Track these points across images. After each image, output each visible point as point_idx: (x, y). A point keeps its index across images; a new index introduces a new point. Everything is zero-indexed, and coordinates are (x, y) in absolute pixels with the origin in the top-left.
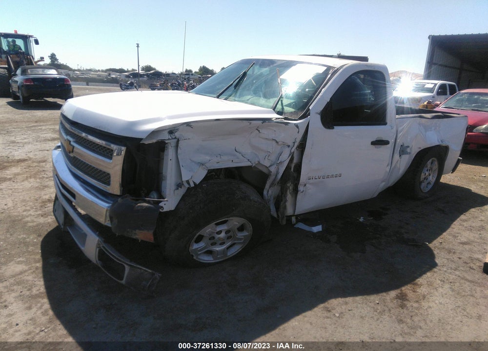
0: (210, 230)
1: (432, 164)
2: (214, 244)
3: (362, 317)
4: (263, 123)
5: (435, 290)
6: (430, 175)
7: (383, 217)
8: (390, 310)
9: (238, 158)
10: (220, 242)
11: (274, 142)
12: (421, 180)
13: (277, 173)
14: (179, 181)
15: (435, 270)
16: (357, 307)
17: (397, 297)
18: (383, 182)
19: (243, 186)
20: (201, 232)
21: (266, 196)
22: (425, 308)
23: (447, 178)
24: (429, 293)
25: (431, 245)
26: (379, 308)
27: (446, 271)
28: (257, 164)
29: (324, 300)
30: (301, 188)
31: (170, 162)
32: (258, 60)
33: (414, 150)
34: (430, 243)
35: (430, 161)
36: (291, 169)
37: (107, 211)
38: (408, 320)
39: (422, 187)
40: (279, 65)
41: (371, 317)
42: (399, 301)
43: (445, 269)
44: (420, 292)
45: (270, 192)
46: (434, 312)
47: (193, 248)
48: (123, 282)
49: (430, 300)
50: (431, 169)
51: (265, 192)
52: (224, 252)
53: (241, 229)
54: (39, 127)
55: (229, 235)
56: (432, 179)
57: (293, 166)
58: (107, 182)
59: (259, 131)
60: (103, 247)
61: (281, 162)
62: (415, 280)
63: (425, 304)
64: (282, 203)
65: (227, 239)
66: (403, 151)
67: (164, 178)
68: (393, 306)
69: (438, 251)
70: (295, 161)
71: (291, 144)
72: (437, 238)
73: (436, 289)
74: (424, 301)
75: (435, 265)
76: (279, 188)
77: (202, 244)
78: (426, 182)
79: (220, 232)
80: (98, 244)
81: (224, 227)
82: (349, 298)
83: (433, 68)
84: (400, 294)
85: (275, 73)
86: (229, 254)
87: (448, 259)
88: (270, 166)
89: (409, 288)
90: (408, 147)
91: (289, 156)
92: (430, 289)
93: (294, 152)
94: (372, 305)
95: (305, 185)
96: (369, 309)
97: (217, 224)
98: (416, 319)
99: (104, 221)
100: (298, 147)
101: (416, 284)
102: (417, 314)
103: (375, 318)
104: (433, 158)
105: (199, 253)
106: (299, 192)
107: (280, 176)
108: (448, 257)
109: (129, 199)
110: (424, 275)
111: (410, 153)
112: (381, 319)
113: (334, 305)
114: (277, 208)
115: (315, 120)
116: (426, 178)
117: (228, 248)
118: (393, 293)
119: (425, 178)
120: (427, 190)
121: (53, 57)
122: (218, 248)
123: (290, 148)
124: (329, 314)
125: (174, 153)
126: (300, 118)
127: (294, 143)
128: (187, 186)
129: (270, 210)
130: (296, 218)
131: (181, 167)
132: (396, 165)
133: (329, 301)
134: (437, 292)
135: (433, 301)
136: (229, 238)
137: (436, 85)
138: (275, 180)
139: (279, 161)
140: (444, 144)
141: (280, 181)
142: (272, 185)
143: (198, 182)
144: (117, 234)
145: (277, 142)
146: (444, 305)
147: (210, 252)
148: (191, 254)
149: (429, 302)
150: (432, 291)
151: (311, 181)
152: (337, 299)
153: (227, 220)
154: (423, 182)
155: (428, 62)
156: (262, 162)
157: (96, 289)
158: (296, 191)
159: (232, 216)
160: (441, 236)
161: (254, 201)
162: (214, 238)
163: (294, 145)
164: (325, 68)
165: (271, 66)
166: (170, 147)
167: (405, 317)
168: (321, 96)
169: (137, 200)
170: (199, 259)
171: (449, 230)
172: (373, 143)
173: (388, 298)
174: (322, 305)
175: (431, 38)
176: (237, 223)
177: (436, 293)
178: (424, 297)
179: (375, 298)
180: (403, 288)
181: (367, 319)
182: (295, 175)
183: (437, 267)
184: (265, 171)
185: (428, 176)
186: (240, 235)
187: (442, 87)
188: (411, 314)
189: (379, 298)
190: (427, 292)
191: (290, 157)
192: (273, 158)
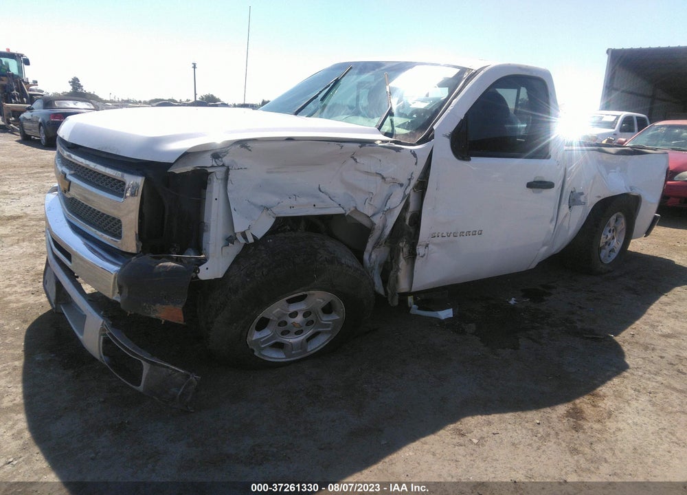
0: (278, 309)
1: (616, 222)
2: (286, 333)
3: (513, 444)
4: (361, 147)
5: (626, 404)
6: (613, 238)
7: (545, 298)
8: (557, 434)
9: (323, 202)
10: (295, 330)
11: (379, 178)
12: (601, 245)
13: (384, 227)
14: (231, 234)
15: (625, 374)
16: (506, 430)
17: (568, 414)
18: (544, 245)
19: (330, 244)
20: (265, 313)
21: (368, 262)
22: (611, 431)
23: (638, 245)
24: (618, 409)
25: (617, 339)
26: (541, 430)
27: (641, 376)
28: (352, 212)
29: (455, 418)
30: (420, 250)
31: (214, 203)
32: (357, 64)
33: (591, 200)
34: (616, 335)
35: (614, 217)
36: (405, 220)
37: (115, 278)
38: (586, 449)
39: (602, 256)
40: (389, 68)
41: (528, 445)
42: (571, 419)
43: (640, 374)
44: (603, 406)
45: (373, 256)
46: (626, 438)
47: (254, 339)
48: (141, 388)
49: (620, 418)
50: (615, 229)
51: (366, 256)
52: (302, 345)
53: (328, 309)
54: (46, 174)
55: (310, 318)
56: (617, 244)
57: (408, 216)
58: (117, 234)
59: (355, 160)
60: (110, 334)
61: (390, 210)
62: (595, 389)
63: (611, 425)
64: (392, 273)
65: (307, 325)
66: (574, 200)
67: (205, 228)
68: (562, 428)
69: (629, 347)
70: (412, 208)
71: (405, 182)
72: (627, 328)
73: (627, 402)
74: (611, 420)
75: (625, 367)
76: (388, 249)
77: (266, 333)
78: (608, 248)
79: (294, 315)
80: (102, 329)
81: (300, 307)
82: (493, 415)
83: (613, 96)
84: (573, 409)
85: (381, 79)
86: (309, 350)
87: (643, 358)
88: (373, 215)
89: (586, 401)
90: (582, 194)
91: (402, 201)
92: (619, 403)
93: (409, 195)
94: (529, 426)
95: (427, 246)
96: (524, 431)
97: (290, 301)
98: (598, 447)
99: (111, 293)
100: (416, 187)
101: (597, 395)
102: (599, 441)
103: (535, 446)
104: (619, 213)
105: (263, 346)
106: (418, 257)
107: (388, 231)
108: (644, 356)
109: (148, 258)
110: (609, 382)
111: (585, 203)
112: (544, 447)
113: (471, 426)
114: (385, 282)
115: (442, 146)
116: (608, 243)
117: (309, 339)
118: (562, 409)
119: (606, 243)
120: (610, 260)
121: (75, 83)
122: (292, 340)
123: (403, 188)
124: (461, 440)
125: (222, 190)
126: (419, 143)
127: (410, 179)
128: (243, 241)
129: (374, 283)
130: (415, 299)
131: (232, 209)
132: (562, 222)
133: (462, 420)
134: (630, 407)
135: (623, 421)
136: (309, 323)
137: (618, 117)
138: (380, 238)
139: (387, 207)
140: (634, 193)
141: (388, 238)
142: (377, 245)
143: (259, 236)
144: (129, 312)
145: (383, 178)
146: (641, 426)
147: (279, 346)
148: (250, 347)
149: (617, 422)
150: (622, 405)
151: (436, 240)
152: (476, 418)
153: (306, 296)
154: (603, 248)
155: (606, 87)
156: (360, 209)
157: (102, 400)
158: (413, 255)
159: (312, 289)
160: (633, 326)
161: (348, 266)
162: (285, 323)
163: (410, 183)
164: (458, 70)
165: (377, 70)
166: (215, 179)
167: (581, 445)
168: (451, 110)
169: (159, 258)
170: (264, 356)
171: (645, 317)
172: (530, 185)
173: (554, 416)
174: (452, 426)
175: (610, 53)
176: (321, 301)
177: (629, 409)
178: (610, 414)
179: (534, 416)
180: (577, 401)
181: (521, 447)
182: (412, 230)
183: (629, 370)
184: (365, 222)
185: (610, 240)
186: (326, 319)
187: (628, 120)
188: (591, 440)
189: (540, 415)
190: (614, 407)
191: (404, 201)
192: (378, 202)
